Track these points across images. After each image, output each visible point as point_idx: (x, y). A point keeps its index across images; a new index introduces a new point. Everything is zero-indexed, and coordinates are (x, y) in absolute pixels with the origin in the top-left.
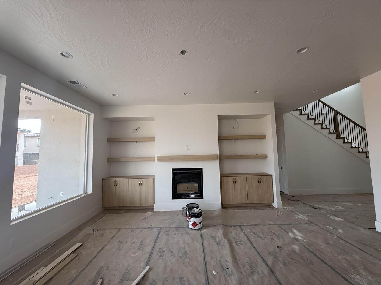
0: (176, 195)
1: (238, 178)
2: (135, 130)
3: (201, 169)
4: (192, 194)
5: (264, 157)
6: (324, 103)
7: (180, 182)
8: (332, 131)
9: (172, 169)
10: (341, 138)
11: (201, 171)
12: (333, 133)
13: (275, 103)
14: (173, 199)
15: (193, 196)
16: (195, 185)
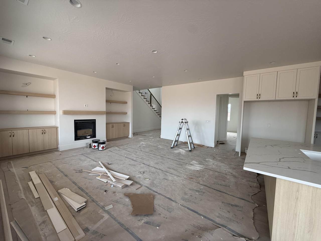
0: (77, 138)
1: (114, 125)
2: (25, 84)
3: (95, 120)
4: (88, 136)
5: (125, 113)
6: (149, 91)
7: (80, 129)
8: (149, 103)
9: (74, 120)
10: (152, 106)
11: (95, 121)
12: (149, 104)
13: (133, 86)
14: (75, 140)
15: (89, 137)
16: (90, 130)
